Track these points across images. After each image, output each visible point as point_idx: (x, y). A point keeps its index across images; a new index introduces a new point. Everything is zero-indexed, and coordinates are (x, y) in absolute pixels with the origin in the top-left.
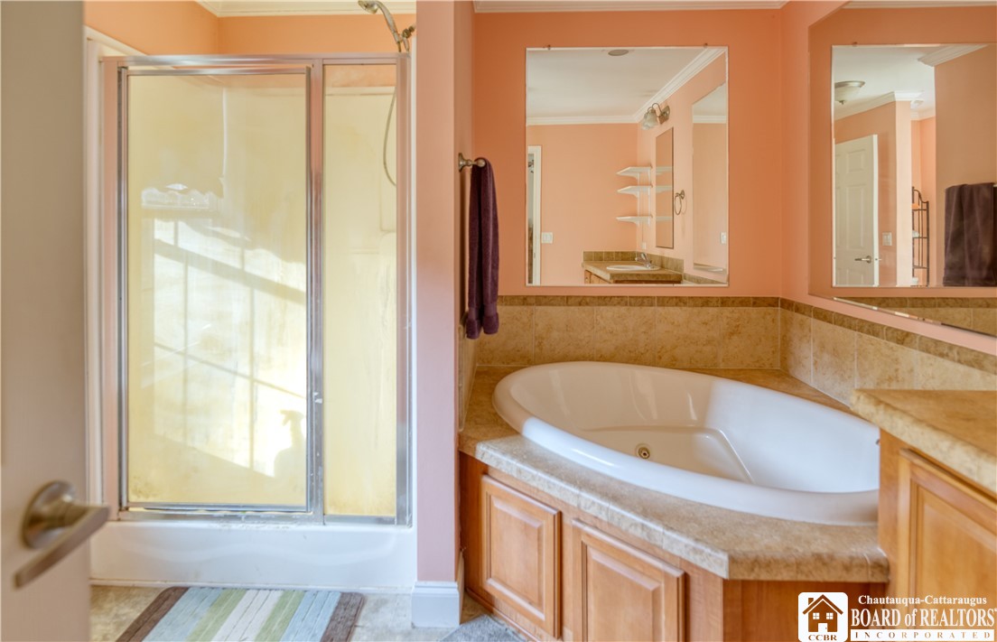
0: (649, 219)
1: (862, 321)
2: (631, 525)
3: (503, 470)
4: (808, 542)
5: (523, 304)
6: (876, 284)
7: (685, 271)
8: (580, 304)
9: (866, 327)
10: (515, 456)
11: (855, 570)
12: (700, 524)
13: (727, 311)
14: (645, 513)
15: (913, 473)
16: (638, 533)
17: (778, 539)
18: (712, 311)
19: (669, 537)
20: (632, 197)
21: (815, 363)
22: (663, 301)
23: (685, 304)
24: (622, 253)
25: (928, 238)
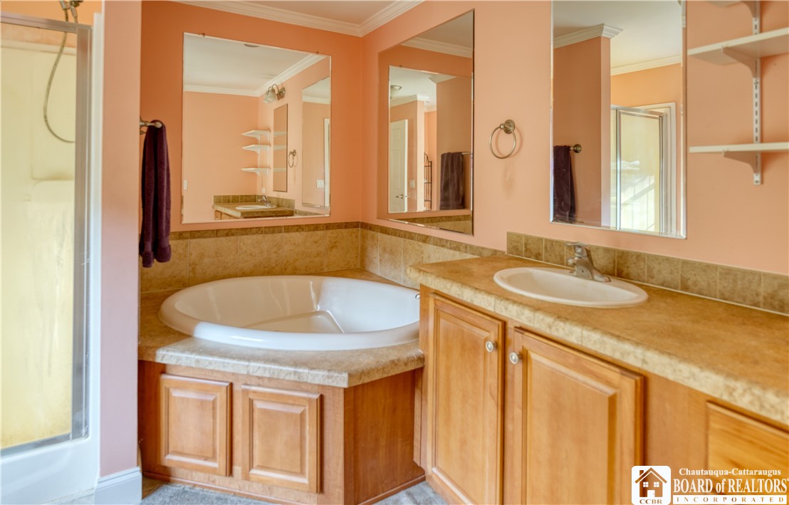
0: (268, 170)
1: (406, 232)
2: (287, 375)
3: (183, 365)
4: (387, 356)
5: (179, 239)
6: (406, 210)
7: (296, 208)
8: (227, 235)
9: (408, 235)
10: (193, 351)
11: (410, 364)
12: (330, 362)
13: (329, 233)
14: (296, 364)
15: (435, 304)
16: (292, 378)
17: (372, 358)
18: (320, 233)
19: (312, 375)
20: (254, 153)
21: (381, 260)
22: (288, 229)
23: (303, 230)
24: (246, 196)
25: (431, 183)
